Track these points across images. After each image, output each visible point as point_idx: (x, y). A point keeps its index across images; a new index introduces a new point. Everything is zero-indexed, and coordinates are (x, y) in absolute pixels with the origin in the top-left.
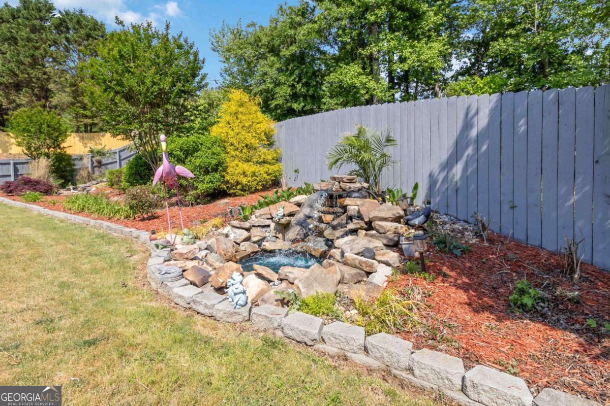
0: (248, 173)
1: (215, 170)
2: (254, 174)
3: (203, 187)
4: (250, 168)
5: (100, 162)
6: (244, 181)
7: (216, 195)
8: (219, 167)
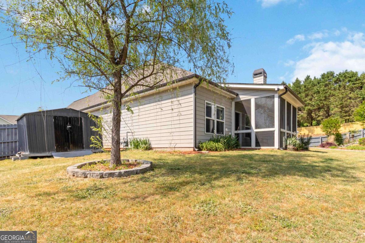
5: (353, 136)
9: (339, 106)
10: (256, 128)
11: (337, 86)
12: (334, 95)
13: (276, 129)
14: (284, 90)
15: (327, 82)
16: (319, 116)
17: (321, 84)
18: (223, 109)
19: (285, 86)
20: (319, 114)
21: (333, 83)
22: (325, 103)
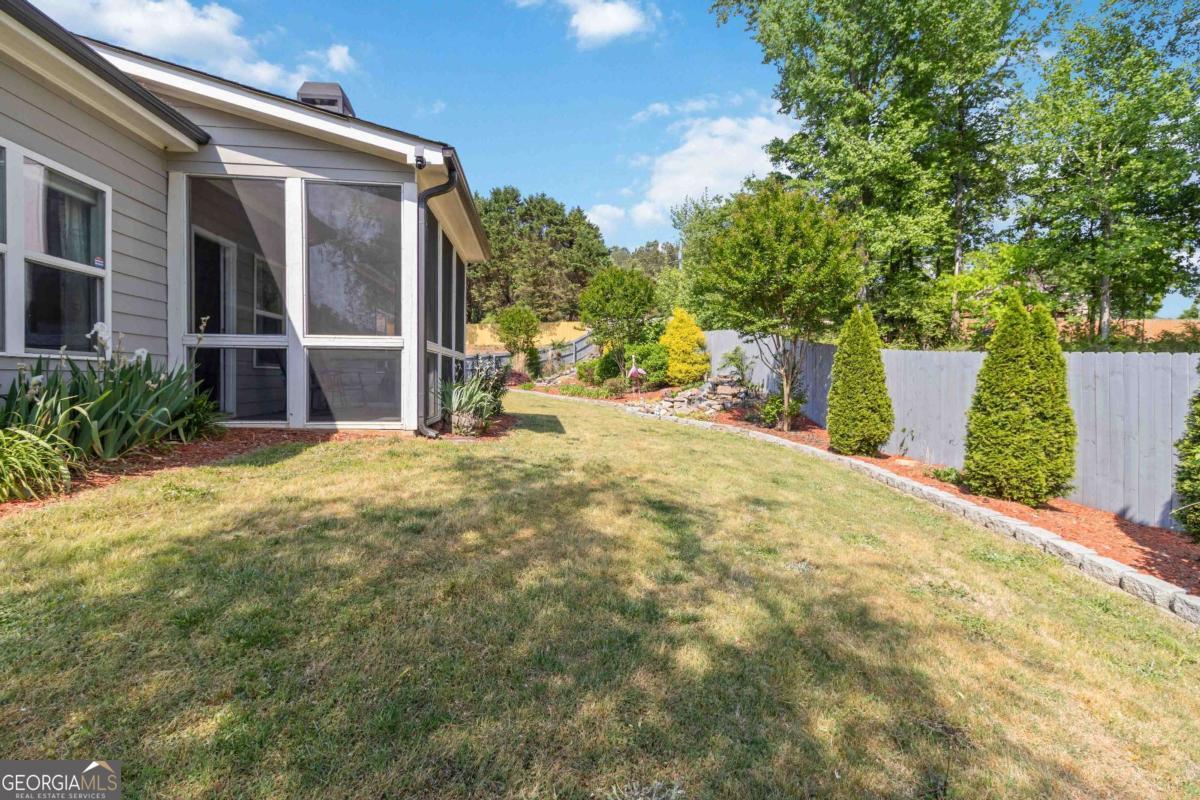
0: (684, 371)
1: (661, 369)
2: (687, 372)
3: (652, 379)
4: (685, 367)
5: (559, 355)
6: (680, 376)
7: (661, 385)
8: (663, 367)
9: (530, 280)
10: (313, 328)
11: (524, 226)
12: (518, 250)
13: (408, 341)
14: (442, 173)
15: (505, 214)
16: (488, 298)
17: (492, 214)
18: (98, 194)
19: (448, 154)
20: (487, 293)
21: (518, 217)
22: (502, 265)
